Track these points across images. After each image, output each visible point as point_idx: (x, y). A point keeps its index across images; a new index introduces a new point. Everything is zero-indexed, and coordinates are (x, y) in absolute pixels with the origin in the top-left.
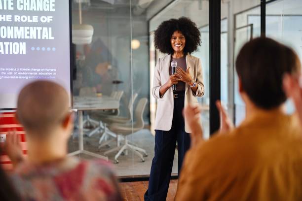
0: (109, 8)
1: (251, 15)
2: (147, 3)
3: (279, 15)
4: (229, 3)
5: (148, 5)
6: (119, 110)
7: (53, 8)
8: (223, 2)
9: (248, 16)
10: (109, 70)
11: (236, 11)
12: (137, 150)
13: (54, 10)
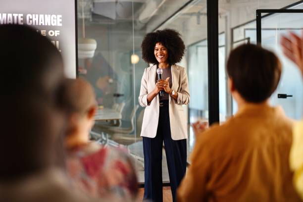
0: (110, 23)
1: (247, 29)
2: (147, 18)
3: (275, 29)
4: (226, 17)
5: (148, 20)
6: (120, 121)
7: (60, 22)
8: (221, 17)
9: (245, 30)
10: (111, 84)
11: (233, 26)
12: (139, 160)
13: (61, 25)
